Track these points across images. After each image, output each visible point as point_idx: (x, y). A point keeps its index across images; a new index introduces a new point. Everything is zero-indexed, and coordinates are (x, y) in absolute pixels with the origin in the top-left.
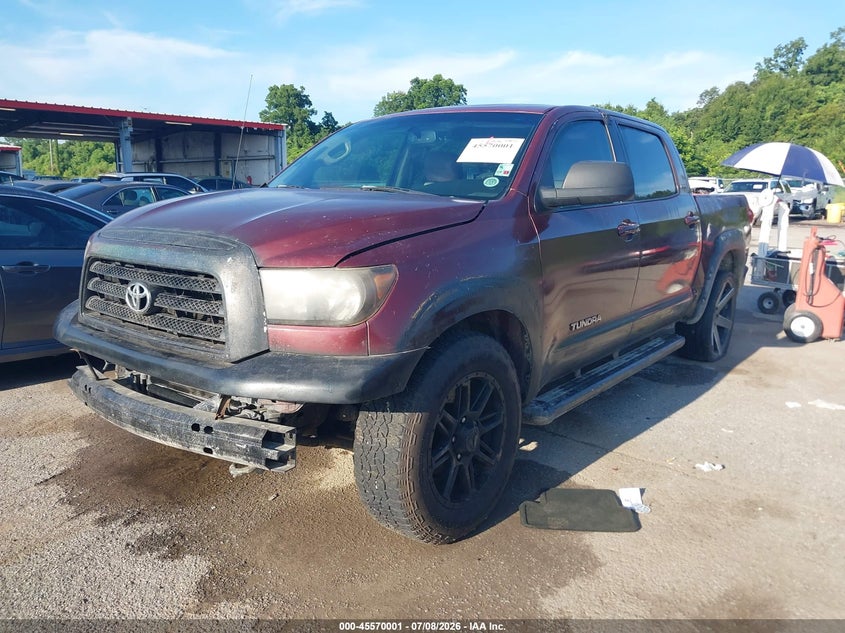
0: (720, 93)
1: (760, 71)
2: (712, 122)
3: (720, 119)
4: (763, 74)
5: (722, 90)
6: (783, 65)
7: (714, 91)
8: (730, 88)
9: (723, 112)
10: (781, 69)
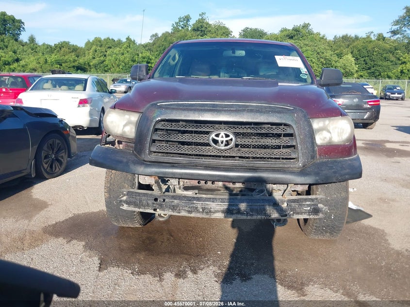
0: (159, 36)
1: (174, 27)
2: (158, 49)
3: (162, 48)
4: (176, 30)
5: (160, 35)
6: (182, 26)
7: (156, 35)
8: (163, 34)
9: (163, 45)
10: (182, 27)
